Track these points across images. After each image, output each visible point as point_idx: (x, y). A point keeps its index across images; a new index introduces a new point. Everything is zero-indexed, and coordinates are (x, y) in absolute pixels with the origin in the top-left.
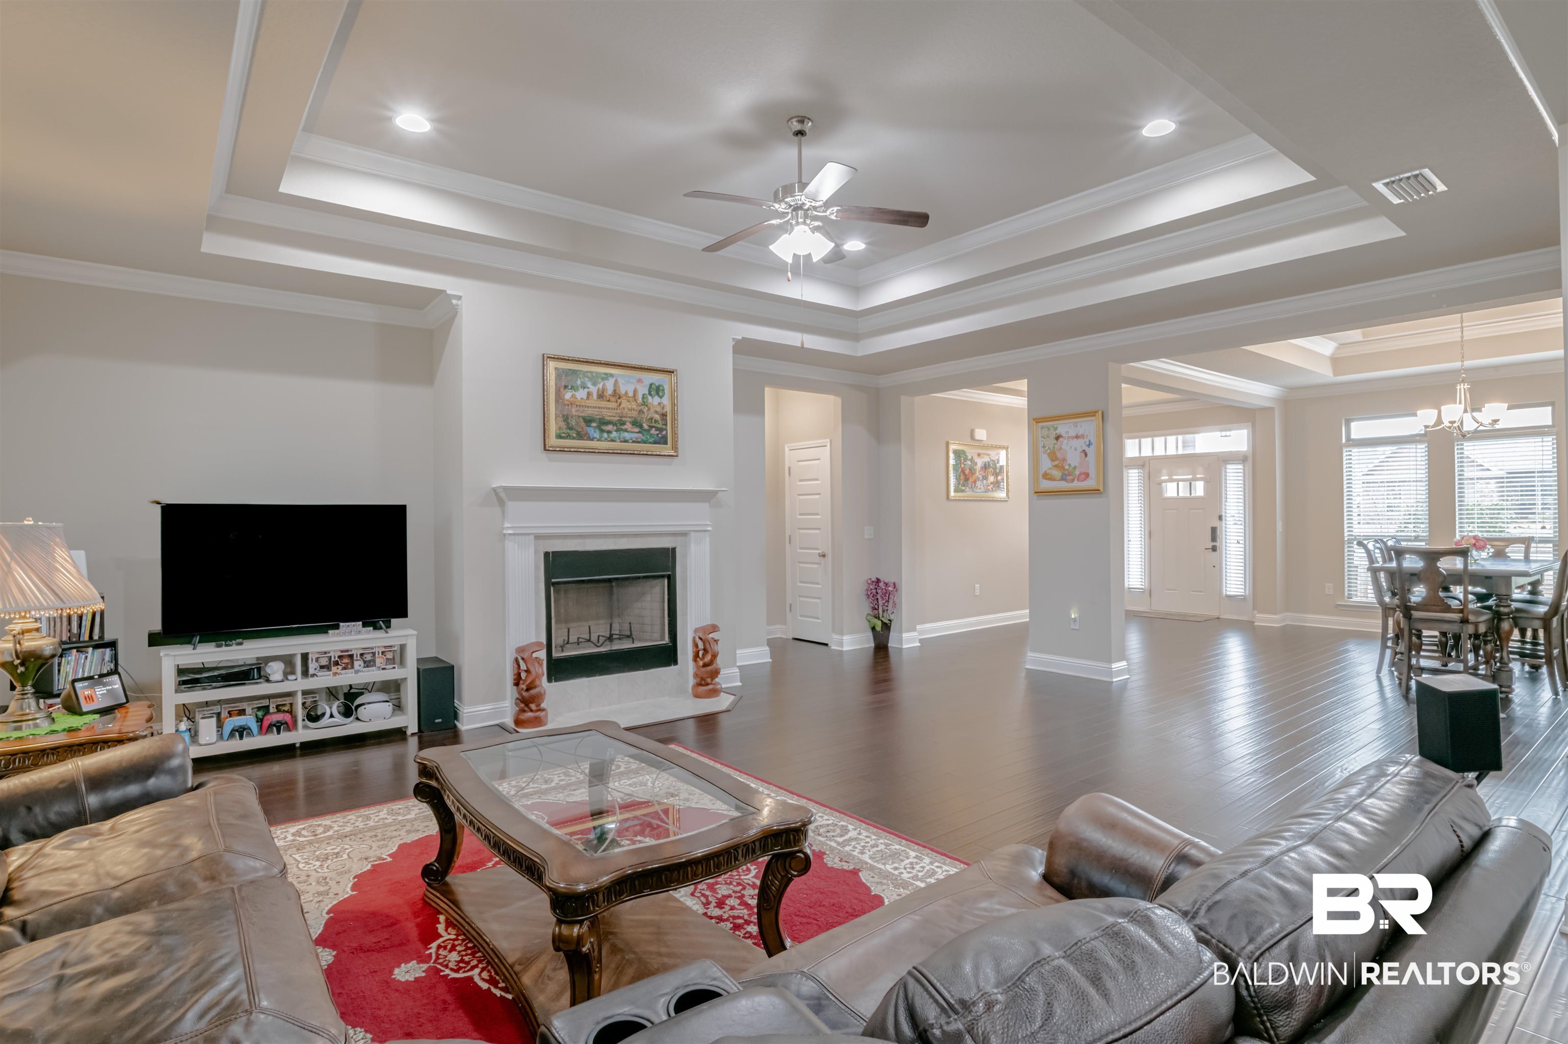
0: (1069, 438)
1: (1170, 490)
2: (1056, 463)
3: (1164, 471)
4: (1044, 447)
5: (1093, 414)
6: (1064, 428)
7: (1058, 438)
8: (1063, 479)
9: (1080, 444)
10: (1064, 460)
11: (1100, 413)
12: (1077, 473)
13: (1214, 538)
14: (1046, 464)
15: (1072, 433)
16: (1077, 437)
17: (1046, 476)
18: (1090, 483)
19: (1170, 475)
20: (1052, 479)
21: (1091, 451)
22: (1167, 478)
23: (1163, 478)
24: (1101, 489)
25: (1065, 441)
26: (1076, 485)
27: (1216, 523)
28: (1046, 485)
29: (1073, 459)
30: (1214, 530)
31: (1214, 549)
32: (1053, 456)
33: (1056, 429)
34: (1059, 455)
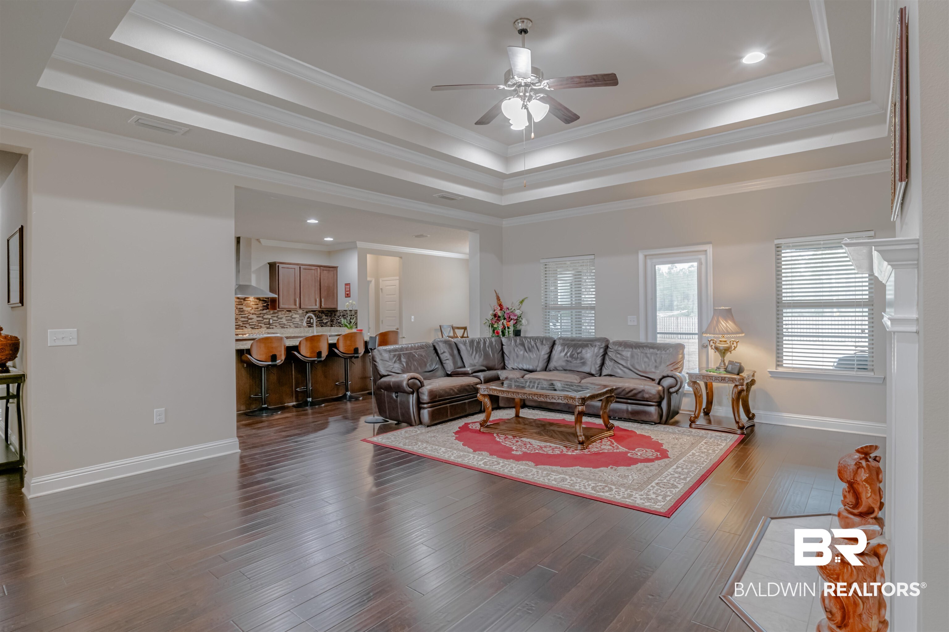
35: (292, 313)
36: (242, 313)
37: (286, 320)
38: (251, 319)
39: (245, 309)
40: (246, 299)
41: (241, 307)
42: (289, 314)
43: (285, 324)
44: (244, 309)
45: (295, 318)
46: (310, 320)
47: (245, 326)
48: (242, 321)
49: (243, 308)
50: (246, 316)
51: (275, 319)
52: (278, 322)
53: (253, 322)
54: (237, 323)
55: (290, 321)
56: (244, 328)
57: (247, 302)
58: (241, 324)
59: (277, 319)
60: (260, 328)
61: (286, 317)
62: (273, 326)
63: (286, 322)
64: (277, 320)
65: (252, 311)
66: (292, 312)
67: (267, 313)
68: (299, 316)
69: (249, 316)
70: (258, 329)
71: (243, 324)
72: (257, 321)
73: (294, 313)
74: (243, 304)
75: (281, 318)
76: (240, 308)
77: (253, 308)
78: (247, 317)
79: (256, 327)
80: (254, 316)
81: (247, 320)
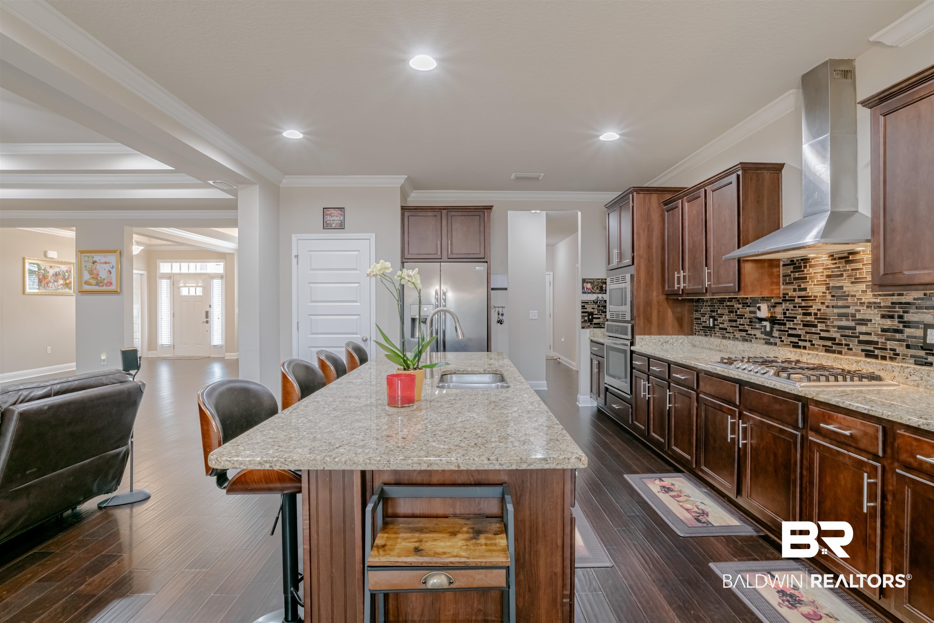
0: (101, 263)
1: (184, 292)
2: (93, 276)
3: (182, 281)
4: (85, 267)
5: (115, 252)
6: (97, 258)
7: (94, 262)
8: (97, 284)
9: (107, 267)
10: (98, 274)
11: (119, 252)
12: (105, 282)
13: (207, 316)
14: (86, 276)
15: (103, 260)
16: (106, 263)
17: (87, 283)
18: (113, 288)
19: (185, 283)
20: (90, 284)
21: (113, 271)
22: (183, 285)
23: (181, 285)
24: (119, 291)
25: (98, 265)
26: (105, 288)
27: (208, 309)
28: (86, 287)
29: (103, 275)
30: (207, 313)
31: (207, 322)
32: (91, 272)
33: (93, 258)
34: (95, 272)
36: (840, 303)
38: (864, 322)
39: (848, 287)
40: (851, 258)
41: (838, 285)
44: (845, 289)
47: (846, 345)
48: (840, 328)
49: (841, 287)
50: (851, 310)
53: (869, 334)
54: (828, 331)
56: (845, 350)
57: (854, 266)
58: (837, 335)
60: (891, 359)
65: (868, 298)
67: (920, 303)
69: (859, 311)
70: (884, 358)
71: (842, 336)
72: (883, 329)
74: (842, 275)
76: (834, 287)
77: (868, 287)
78: (854, 315)
79: (877, 352)
80: (873, 315)
81: (852, 324)
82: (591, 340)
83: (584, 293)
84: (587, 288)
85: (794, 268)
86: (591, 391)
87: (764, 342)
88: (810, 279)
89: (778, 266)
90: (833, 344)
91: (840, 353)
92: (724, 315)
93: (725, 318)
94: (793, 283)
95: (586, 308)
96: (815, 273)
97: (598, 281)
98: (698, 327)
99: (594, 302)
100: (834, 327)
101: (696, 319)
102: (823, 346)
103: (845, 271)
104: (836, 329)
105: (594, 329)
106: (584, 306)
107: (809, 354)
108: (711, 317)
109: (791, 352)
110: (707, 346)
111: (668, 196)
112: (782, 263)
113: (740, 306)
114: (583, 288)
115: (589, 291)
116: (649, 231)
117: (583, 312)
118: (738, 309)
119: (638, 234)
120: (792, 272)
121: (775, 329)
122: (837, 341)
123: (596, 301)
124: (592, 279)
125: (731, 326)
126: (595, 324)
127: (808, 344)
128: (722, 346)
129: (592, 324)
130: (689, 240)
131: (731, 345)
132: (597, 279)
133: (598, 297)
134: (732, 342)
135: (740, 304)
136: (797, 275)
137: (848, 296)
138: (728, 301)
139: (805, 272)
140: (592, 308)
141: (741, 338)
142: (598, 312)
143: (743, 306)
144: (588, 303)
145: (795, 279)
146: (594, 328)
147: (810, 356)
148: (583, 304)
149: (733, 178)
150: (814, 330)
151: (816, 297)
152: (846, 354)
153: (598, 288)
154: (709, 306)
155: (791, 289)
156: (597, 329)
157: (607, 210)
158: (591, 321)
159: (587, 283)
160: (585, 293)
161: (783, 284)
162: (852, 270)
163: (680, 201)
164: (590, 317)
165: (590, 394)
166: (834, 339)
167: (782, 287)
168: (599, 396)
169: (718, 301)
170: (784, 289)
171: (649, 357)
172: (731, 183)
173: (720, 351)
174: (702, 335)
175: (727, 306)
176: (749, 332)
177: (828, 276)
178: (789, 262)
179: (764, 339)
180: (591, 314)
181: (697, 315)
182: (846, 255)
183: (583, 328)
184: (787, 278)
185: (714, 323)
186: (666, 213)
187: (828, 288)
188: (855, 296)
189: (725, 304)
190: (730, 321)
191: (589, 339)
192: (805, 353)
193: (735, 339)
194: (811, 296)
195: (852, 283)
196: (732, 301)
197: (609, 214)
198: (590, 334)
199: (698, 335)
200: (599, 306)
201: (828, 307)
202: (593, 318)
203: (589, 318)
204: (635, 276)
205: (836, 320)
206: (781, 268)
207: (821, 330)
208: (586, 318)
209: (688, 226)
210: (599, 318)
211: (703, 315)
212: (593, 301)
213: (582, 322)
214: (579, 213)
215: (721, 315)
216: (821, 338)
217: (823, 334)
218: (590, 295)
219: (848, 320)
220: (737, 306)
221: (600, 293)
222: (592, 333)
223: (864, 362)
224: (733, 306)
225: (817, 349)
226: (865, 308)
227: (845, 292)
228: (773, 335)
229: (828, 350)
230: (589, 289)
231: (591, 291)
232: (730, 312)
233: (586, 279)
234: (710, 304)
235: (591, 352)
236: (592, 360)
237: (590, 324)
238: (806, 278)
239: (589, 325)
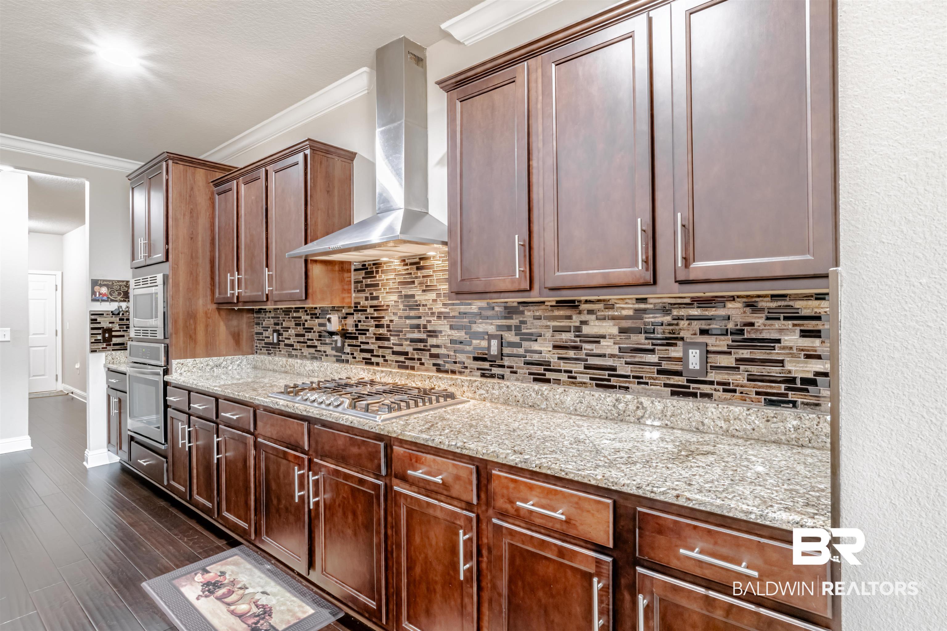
35: (580, 313)
36: (412, 314)
37: (555, 347)
38: (435, 334)
39: (420, 297)
40: (422, 263)
41: (410, 293)
42: (570, 318)
43: (548, 363)
44: (417, 298)
45: (596, 339)
46: (686, 353)
47: (418, 360)
48: (412, 341)
49: (413, 296)
50: (422, 321)
51: (510, 337)
52: (521, 351)
53: (440, 347)
54: (402, 345)
55: (571, 354)
56: (417, 364)
57: (425, 272)
58: (409, 349)
59: (517, 339)
60: (460, 373)
61: (557, 330)
62: (503, 366)
63: (552, 357)
64: (519, 345)
65: (439, 308)
66: (583, 307)
67: (484, 313)
68: (615, 330)
69: (430, 322)
70: (453, 372)
71: (414, 349)
72: (452, 342)
73: (590, 312)
74: (413, 282)
75: (534, 338)
76: (407, 296)
77: (438, 295)
78: (425, 327)
79: (447, 366)
80: (443, 326)
81: (423, 336)
82: (109, 369)
83: (93, 300)
84: (100, 294)
85: (366, 273)
86: (109, 442)
87: (334, 359)
88: (382, 286)
89: (349, 271)
90: (405, 358)
91: (413, 368)
92: (289, 328)
93: (292, 332)
94: (364, 291)
95: (100, 323)
96: (387, 279)
97: (121, 283)
98: (259, 343)
99: (113, 314)
100: (406, 340)
101: (257, 333)
102: (397, 362)
103: (416, 278)
104: (408, 343)
105: (114, 352)
106: (96, 320)
107: (382, 372)
108: (275, 331)
109: (364, 370)
110: (271, 367)
111: (218, 175)
112: (353, 268)
113: (308, 317)
114: (93, 293)
115: (105, 298)
116: (192, 217)
117: (93, 329)
118: (306, 321)
119: (176, 220)
120: (363, 278)
121: (346, 344)
122: (410, 356)
123: (117, 313)
124: (109, 281)
125: (298, 342)
126: (114, 345)
127: (380, 360)
128: (288, 367)
129: (110, 345)
130: (245, 233)
131: (299, 365)
132: (119, 281)
133: (120, 307)
134: (299, 361)
135: (307, 315)
136: (369, 281)
137: (419, 305)
138: (295, 312)
139: (377, 278)
140: (110, 323)
141: (309, 356)
142: (120, 328)
143: (312, 318)
144: (103, 314)
145: (367, 286)
146: (113, 350)
147: (383, 374)
148: (93, 317)
149: (300, 157)
150: (386, 344)
151: (388, 306)
152: (419, 370)
153: (119, 294)
154: (272, 318)
155: (362, 298)
156: (119, 352)
157: (131, 183)
158: (105, 340)
159: (101, 286)
160: (98, 300)
161: (355, 291)
162: (423, 277)
163: (235, 181)
164: (107, 335)
165: (108, 447)
166: (406, 354)
167: (354, 295)
168: (121, 448)
169: (283, 311)
170: (355, 298)
171: (190, 389)
172: (297, 164)
173: (286, 372)
174: (264, 354)
175: (293, 318)
176: (318, 349)
177: (400, 283)
178: (360, 267)
179: (335, 356)
180: (110, 330)
181: (258, 329)
182: (417, 260)
183: (93, 351)
184: (359, 285)
185: (278, 338)
186: (217, 196)
187: (400, 297)
188: (426, 305)
189: (291, 316)
190: (297, 335)
191: (105, 366)
192: (378, 371)
193: (303, 357)
194: (383, 306)
195: (424, 291)
196: (298, 312)
197: (133, 189)
198: (106, 359)
199: (260, 354)
200: (120, 320)
201: (400, 317)
202: (111, 336)
203: (104, 337)
204: (170, 276)
205: (409, 332)
206: (353, 273)
207: (393, 344)
208: (100, 337)
209: (245, 215)
210: (123, 336)
211: (266, 329)
212: (112, 312)
213: (92, 343)
214: (87, 184)
215: (287, 329)
216: (394, 353)
217: (396, 349)
218: (108, 303)
219: (420, 332)
220: (304, 317)
221: (124, 301)
222: (110, 358)
223: (437, 377)
224: (300, 317)
225: (390, 366)
226: (435, 318)
227: (416, 301)
228: (345, 351)
229: (402, 366)
230: (105, 295)
231: (108, 298)
232: (297, 325)
233: (98, 280)
234: (273, 315)
235: (109, 386)
236: (109, 397)
237: (107, 345)
238: (377, 285)
239: (105, 346)
